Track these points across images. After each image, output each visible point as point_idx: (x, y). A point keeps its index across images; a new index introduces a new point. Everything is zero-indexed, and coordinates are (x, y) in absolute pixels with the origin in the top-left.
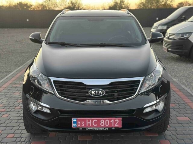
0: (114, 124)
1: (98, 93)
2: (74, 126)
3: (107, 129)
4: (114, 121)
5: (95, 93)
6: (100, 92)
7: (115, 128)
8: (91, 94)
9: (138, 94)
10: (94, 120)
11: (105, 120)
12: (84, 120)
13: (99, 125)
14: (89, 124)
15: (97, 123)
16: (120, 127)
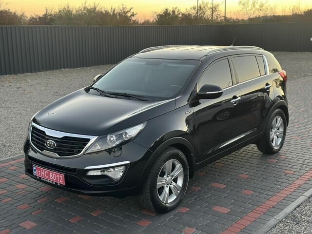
0: (60, 180)
3: (54, 183)
4: (59, 176)
5: (49, 144)
6: (52, 144)
8: (46, 144)
9: (84, 154)
10: (46, 172)
11: (53, 173)
12: (40, 170)
13: (49, 178)
14: (43, 174)
15: (48, 175)
16: (64, 184)
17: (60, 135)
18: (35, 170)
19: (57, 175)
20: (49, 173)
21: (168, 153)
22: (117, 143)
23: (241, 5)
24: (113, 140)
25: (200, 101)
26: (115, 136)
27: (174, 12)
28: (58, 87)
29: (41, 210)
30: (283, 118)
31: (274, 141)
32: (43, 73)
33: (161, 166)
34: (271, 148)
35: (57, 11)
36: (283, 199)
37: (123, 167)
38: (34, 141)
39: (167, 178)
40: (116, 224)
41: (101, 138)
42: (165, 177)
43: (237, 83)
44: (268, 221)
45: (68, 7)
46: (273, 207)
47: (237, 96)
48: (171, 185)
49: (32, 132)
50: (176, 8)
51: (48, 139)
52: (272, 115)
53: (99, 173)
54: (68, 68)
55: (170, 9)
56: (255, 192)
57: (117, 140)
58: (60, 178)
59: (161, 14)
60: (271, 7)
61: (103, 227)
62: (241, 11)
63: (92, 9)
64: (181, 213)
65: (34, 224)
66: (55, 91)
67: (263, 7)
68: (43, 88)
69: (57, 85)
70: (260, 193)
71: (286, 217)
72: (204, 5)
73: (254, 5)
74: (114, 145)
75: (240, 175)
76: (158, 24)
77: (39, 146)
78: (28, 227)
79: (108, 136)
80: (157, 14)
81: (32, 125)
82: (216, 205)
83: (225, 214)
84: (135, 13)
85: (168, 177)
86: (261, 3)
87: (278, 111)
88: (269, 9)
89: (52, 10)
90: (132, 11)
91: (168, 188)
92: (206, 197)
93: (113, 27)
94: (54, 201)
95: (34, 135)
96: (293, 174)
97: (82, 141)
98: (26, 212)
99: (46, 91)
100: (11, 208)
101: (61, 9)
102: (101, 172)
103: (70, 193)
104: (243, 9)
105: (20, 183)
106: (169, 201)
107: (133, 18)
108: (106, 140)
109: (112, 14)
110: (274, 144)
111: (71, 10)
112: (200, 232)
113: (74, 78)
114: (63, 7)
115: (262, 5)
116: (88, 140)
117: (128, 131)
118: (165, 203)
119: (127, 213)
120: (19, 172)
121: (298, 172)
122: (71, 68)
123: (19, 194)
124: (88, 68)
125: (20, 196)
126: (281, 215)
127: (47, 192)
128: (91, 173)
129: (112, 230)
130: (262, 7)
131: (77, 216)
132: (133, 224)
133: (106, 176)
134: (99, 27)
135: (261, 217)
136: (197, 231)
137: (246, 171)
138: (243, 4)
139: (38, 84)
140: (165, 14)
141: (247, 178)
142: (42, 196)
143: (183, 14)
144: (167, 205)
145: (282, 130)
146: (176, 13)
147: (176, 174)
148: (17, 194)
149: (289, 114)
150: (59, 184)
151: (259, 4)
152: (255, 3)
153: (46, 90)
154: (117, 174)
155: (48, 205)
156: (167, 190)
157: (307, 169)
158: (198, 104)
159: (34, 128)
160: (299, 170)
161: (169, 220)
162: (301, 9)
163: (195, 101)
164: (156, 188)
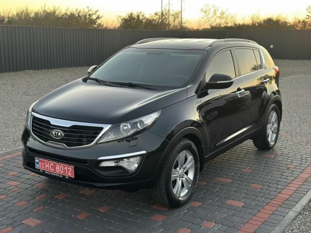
0: (68, 172)
1: (58, 134)
2: (37, 166)
3: (61, 176)
4: (68, 168)
5: (55, 134)
6: (59, 134)
7: (68, 177)
8: (52, 134)
9: (96, 143)
10: (52, 164)
11: (60, 165)
12: (44, 162)
13: (55, 170)
14: (47, 167)
15: (54, 167)
16: (73, 177)
17: (68, 124)
18: (37, 163)
19: (64, 167)
20: (55, 165)
21: (182, 143)
22: (132, 132)
23: (202, 12)
24: (126, 129)
25: (209, 91)
26: (130, 124)
27: (138, 16)
28: (26, 88)
29: (42, 207)
30: (277, 113)
31: (270, 137)
32: (6, 74)
33: (176, 157)
34: (267, 143)
35: (15, 13)
36: (295, 192)
37: (138, 158)
38: (36, 131)
39: (180, 171)
40: (128, 220)
41: (114, 127)
42: (178, 169)
43: (240, 75)
44: (287, 213)
45: (27, 10)
46: (287, 200)
47: (241, 88)
48: (183, 177)
49: (33, 122)
50: (141, 13)
51: (53, 129)
52: (269, 110)
53: (112, 164)
54: (32, 70)
55: (135, 14)
56: (263, 185)
57: (132, 128)
58: (69, 170)
59: (126, 18)
60: (231, 15)
61: (115, 223)
62: (203, 18)
63: (51, 12)
64: (195, 207)
65: (39, 222)
66: (24, 91)
67: (224, 16)
68: (10, 88)
69: (25, 86)
70: (269, 187)
71: (304, 209)
72: (166, 11)
73: (215, 12)
74: (129, 134)
75: (243, 170)
76: (123, 28)
77: (43, 137)
78: (33, 225)
79: (122, 125)
80: (122, 18)
81: (32, 115)
82: (229, 199)
83: (240, 208)
84: (100, 16)
85: (180, 169)
86: (222, 11)
87: (274, 106)
88: (229, 17)
89: (9, 12)
90: (98, 13)
91: (181, 181)
92: (215, 191)
93: (78, 29)
94: (53, 197)
95: (35, 125)
96: (295, 168)
97: (94, 130)
98: (26, 209)
99: (14, 92)
100: (8, 205)
101: (20, 12)
102: (115, 162)
103: (80, 186)
104: (205, 16)
105: (12, 180)
106: (182, 195)
107: (99, 21)
108: (119, 129)
109: (77, 15)
110: (269, 140)
111: (30, 13)
112: (221, 225)
113: (41, 79)
114: (21, 10)
115: (223, 13)
116: (102, 129)
117: (143, 119)
118: (178, 197)
119: (136, 209)
120: (7, 169)
121: (300, 166)
122: (35, 69)
123: (14, 191)
124: (53, 70)
125: (14, 193)
126: (298, 207)
127: (44, 189)
128: (104, 164)
129: (126, 226)
130: (223, 14)
131: (84, 212)
132: (146, 219)
133: (121, 168)
134: (64, 29)
135: (278, 210)
136: (217, 225)
137: (248, 166)
138: (205, 12)
139: (3, 84)
140: (130, 18)
141: (251, 172)
142: (39, 193)
143: (147, 19)
144: (180, 199)
145: (276, 125)
146: (141, 17)
147: (188, 166)
148: (11, 192)
149: (283, 110)
150: (67, 177)
151: (220, 12)
152: (216, 11)
153: (13, 90)
154: (132, 165)
155: (48, 201)
156: (179, 183)
157: (307, 164)
158: (207, 94)
159: (34, 118)
160: (300, 165)
161: (184, 214)
162: (260, 17)
163: (204, 91)
164: (170, 181)
